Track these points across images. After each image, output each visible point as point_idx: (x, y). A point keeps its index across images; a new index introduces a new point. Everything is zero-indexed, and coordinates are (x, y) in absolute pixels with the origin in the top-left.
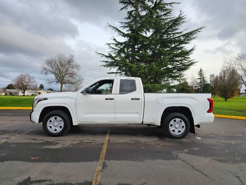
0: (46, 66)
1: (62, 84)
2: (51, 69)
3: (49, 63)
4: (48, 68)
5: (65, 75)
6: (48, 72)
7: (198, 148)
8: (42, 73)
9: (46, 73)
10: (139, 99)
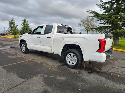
0: (81, 22)
1: (88, 31)
2: (83, 24)
3: (82, 21)
4: (82, 23)
5: (90, 26)
6: (82, 26)
7: (63, 78)
8: (79, 26)
9: (81, 26)
10: (50, 38)
